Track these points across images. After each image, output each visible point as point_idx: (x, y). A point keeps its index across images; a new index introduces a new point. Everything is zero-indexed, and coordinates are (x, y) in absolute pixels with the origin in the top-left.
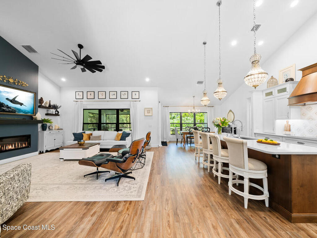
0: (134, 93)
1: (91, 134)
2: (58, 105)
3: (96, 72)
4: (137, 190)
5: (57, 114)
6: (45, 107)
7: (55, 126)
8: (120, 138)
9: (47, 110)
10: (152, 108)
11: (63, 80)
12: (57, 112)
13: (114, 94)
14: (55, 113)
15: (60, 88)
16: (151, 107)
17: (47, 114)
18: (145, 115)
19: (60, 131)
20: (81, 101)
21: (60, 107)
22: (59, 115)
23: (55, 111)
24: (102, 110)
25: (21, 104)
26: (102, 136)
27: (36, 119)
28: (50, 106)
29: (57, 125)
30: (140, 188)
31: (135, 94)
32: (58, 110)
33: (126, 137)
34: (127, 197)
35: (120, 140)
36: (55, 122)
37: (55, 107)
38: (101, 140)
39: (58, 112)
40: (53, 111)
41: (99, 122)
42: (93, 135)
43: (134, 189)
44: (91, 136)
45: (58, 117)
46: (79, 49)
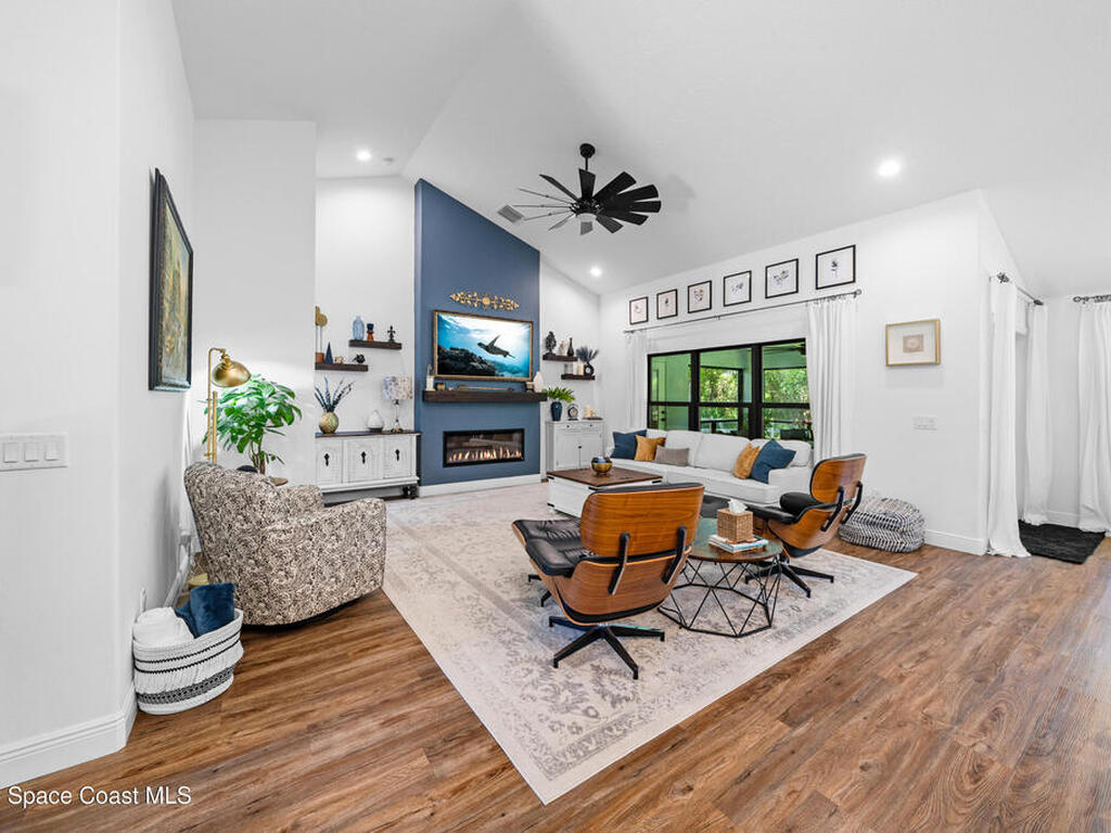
0: (825, 261)
1: (663, 442)
2: (591, 347)
3: (646, 217)
4: (585, 733)
5: (588, 376)
6: (559, 358)
7: (585, 409)
8: (749, 469)
9: (566, 366)
10: (935, 323)
11: (596, 272)
12: (588, 371)
13: (741, 286)
14: (585, 372)
15: (596, 299)
16: (934, 317)
17: (565, 377)
18: (890, 363)
19: (596, 424)
20: (641, 330)
21: (596, 353)
22: (593, 378)
23: (585, 367)
24: (702, 354)
25: (505, 354)
26: (691, 452)
27: (533, 390)
28: (570, 353)
29: (588, 406)
30: (608, 733)
31: (835, 265)
32: (592, 363)
33: (774, 468)
34: (521, 734)
35: (750, 477)
36: (584, 397)
37: (585, 355)
38: (686, 465)
39: (591, 368)
40: (578, 367)
41: (693, 398)
42: (667, 446)
43: (581, 720)
44: (659, 447)
45: (592, 382)
46: (584, 159)
